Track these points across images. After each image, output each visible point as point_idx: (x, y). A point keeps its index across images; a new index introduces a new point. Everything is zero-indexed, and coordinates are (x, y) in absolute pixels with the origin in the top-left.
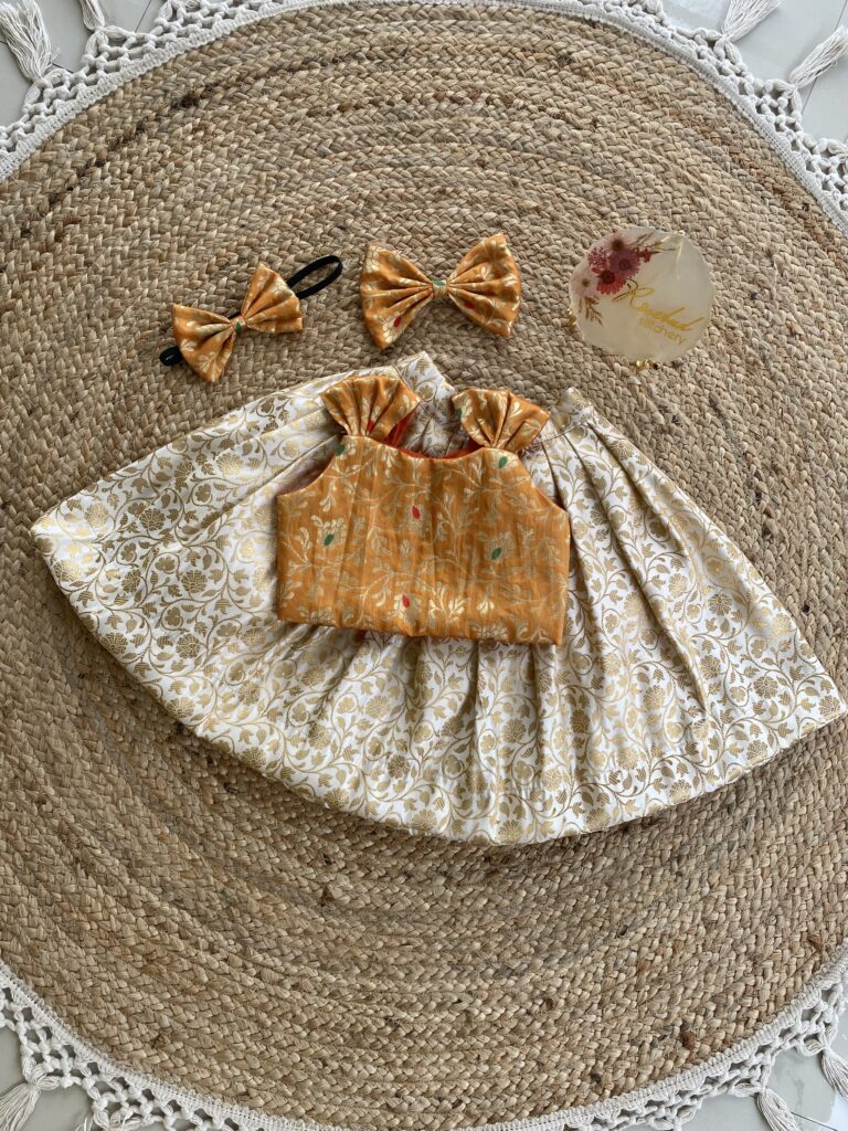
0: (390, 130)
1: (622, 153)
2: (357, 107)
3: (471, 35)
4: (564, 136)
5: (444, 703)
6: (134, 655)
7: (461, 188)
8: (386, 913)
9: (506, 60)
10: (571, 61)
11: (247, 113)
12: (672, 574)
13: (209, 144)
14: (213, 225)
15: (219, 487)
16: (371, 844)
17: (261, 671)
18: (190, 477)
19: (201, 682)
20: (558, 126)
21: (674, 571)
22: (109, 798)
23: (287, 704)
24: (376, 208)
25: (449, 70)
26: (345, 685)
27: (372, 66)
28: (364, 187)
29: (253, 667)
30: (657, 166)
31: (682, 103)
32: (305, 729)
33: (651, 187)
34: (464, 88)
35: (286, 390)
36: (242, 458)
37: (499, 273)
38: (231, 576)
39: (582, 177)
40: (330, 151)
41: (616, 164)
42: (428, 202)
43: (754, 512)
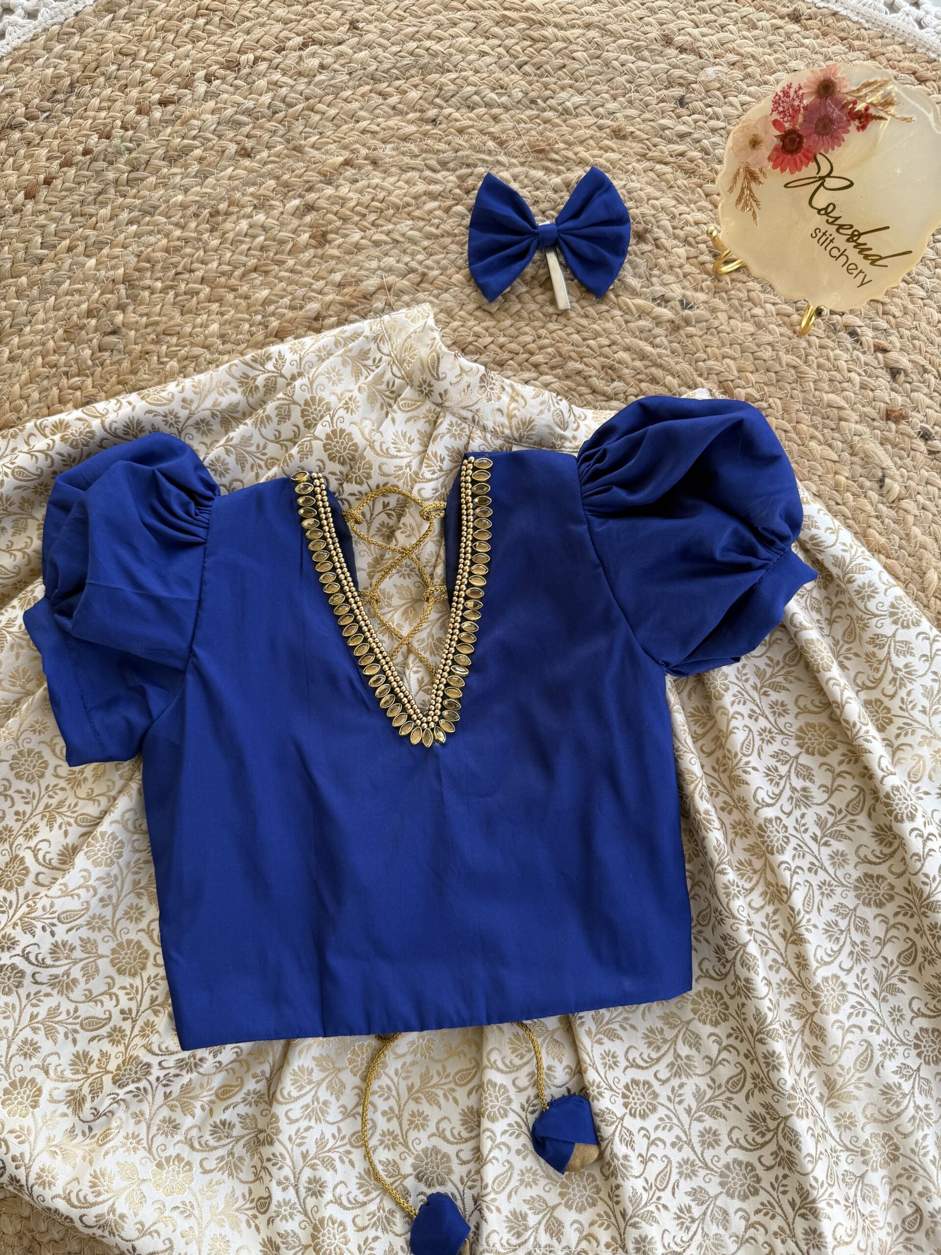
0: (106, 182)
1: (412, 38)
2: (48, 182)
3: (143, 18)
4: (330, 60)
7: (238, 195)
9: (201, 21)
20: (313, 54)
24: (143, 283)
25: (138, 73)
27: (43, 126)
28: (114, 268)
30: (462, 25)
33: (472, 52)
34: (169, 81)
39: (380, 94)
40: (45, 252)
41: (411, 54)
42: (206, 236)
43: (863, 358)
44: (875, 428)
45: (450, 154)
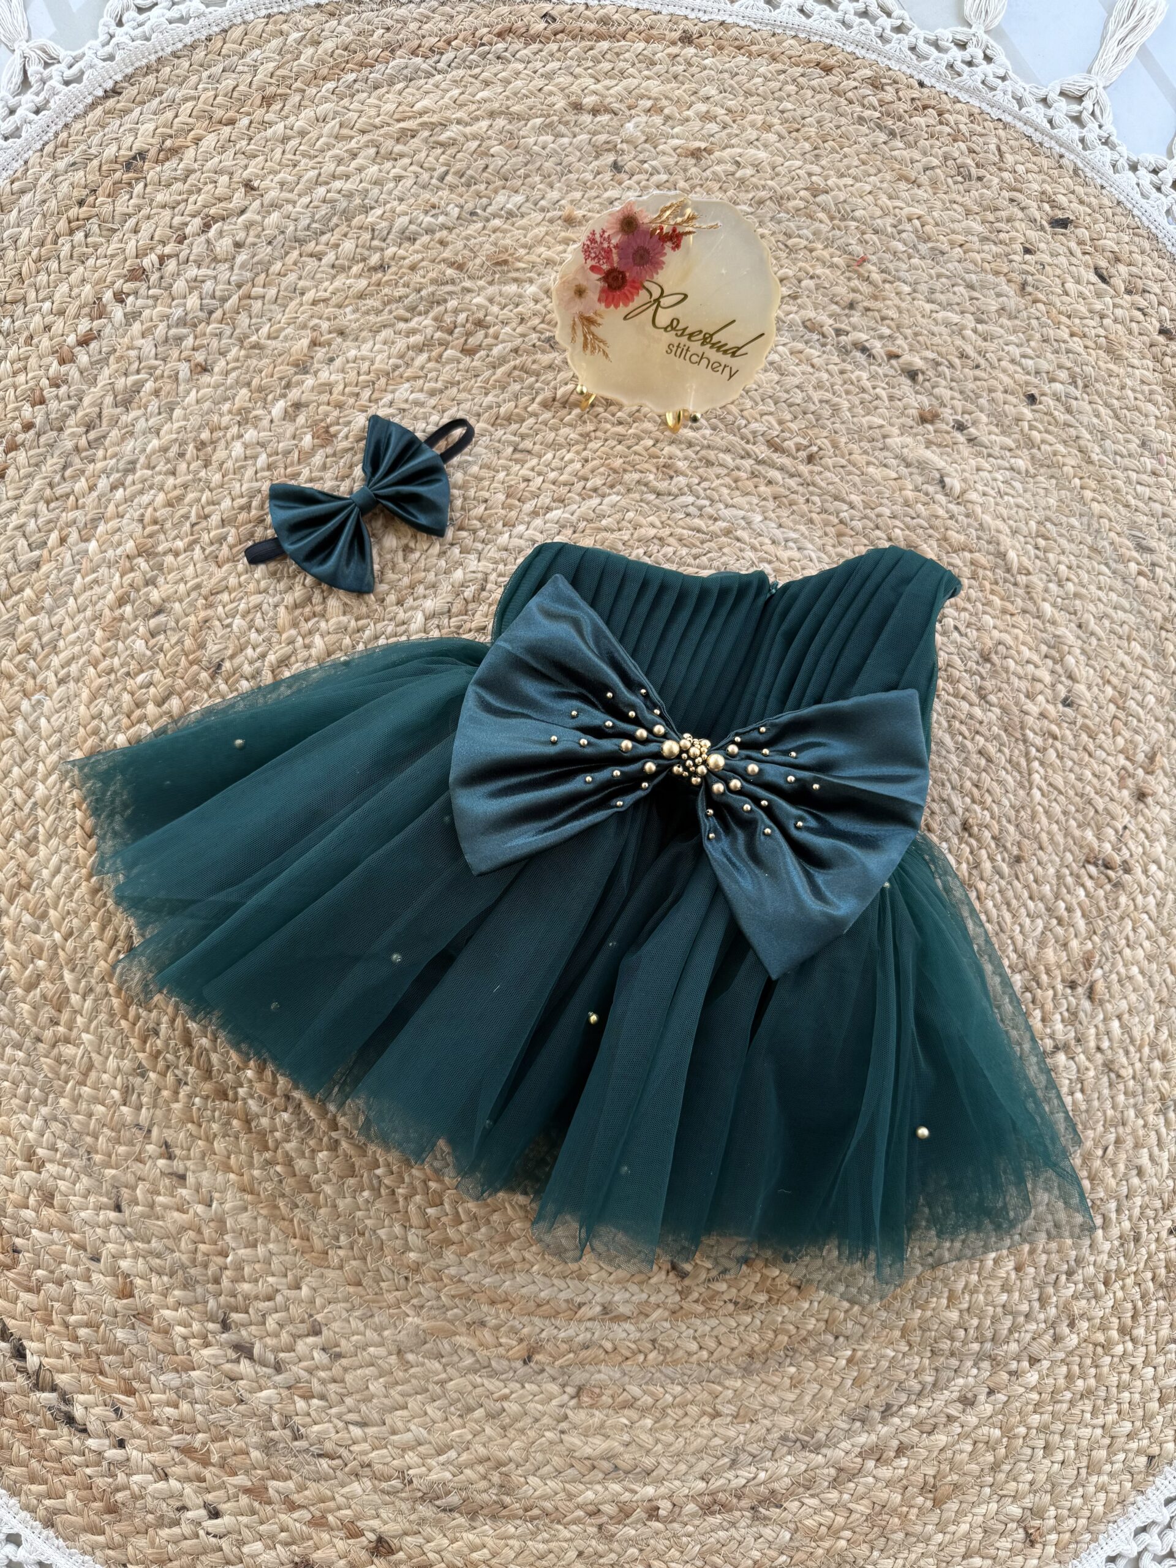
0: (66, 454)
1: (316, 182)
3: (10, 254)
4: (241, 236)
7: (216, 418)
9: (79, 236)
10: (142, 155)
14: (29, 783)
20: (221, 234)
24: (160, 549)
25: (37, 318)
28: (119, 544)
30: (363, 154)
31: (302, 61)
33: (387, 180)
34: (77, 316)
39: (311, 255)
40: (37, 553)
41: (324, 201)
42: (203, 474)
43: (880, 371)
44: (916, 435)
45: (413, 297)
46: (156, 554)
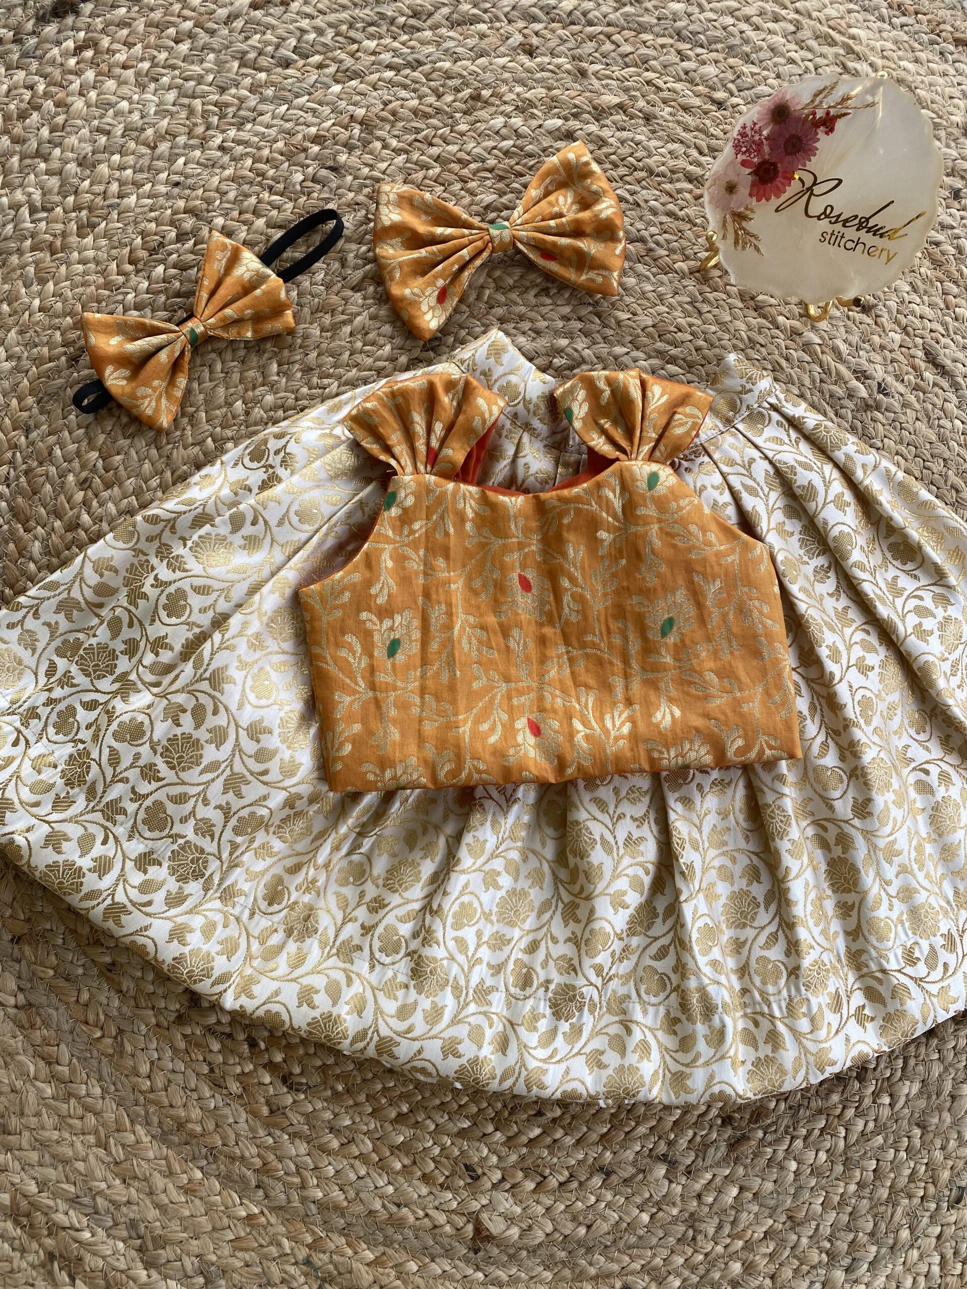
0: (382, 16)
5: (622, 884)
6: (98, 893)
7: (504, 88)
8: (580, 1243)
11: (157, 15)
12: (940, 618)
13: (104, 67)
14: (129, 188)
15: (201, 590)
16: (537, 1131)
17: (314, 881)
18: (150, 580)
19: (218, 918)
21: (940, 613)
22: (92, 1139)
23: (367, 930)
24: (379, 133)
26: (457, 882)
28: (355, 104)
29: (300, 878)
30: (783, 24)
32: (403, 967)
33: (782, 55)
35: (283, 424)
36: (230, 538)
37: (586, 202)
38: (243, 734)
46: (371, 133)
